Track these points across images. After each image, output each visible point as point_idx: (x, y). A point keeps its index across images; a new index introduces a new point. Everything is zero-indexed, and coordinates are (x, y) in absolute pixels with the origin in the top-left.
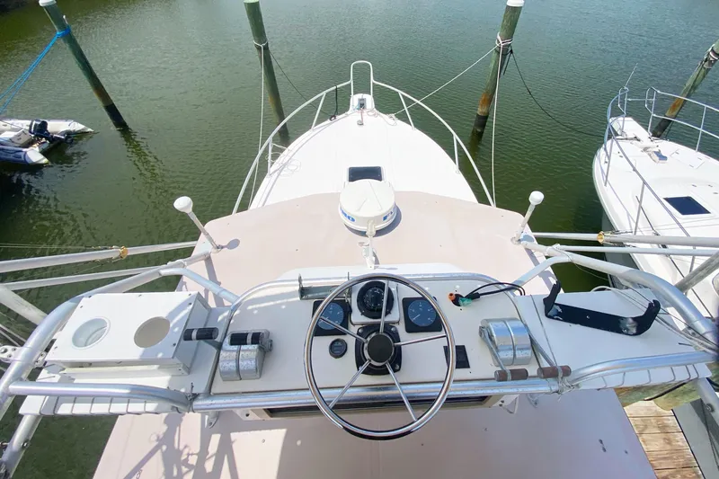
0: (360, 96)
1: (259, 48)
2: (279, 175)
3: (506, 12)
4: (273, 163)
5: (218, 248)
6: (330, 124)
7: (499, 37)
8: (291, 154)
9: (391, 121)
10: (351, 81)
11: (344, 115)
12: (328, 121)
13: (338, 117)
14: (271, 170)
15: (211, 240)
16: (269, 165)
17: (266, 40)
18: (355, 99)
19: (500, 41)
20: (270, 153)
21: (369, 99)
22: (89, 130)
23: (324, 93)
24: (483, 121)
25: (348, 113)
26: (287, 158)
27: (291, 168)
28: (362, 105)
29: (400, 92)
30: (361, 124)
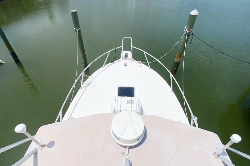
0: (126, 52)
1: (76, 31)
2: (86, 89)
3: (190, 17)
4: (83, 83)
5: (42, 146)
6: (112, 64)
7: (186, 28)
8: (92, 79)
9: (139, 64)
10: (122, 46)
11: (118, 61)
12: (111, 63)
13: (115, 61)
14: (82, 86)
15: (38, 143)
16: (82, 84)
17: (79, 27)
18: (123, 53)
19: (186, 30)
20: (82, 79)
21: (130, 53)
22: (3, 62)
23: (109, 51)
24: (177, 65)
25: (120, 59)
26: (90, 81)
27: (92, 85)
28: (126, 56)
29: (145, 52)
30: (125, 65)
